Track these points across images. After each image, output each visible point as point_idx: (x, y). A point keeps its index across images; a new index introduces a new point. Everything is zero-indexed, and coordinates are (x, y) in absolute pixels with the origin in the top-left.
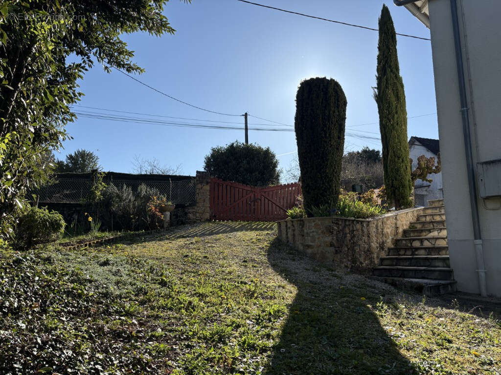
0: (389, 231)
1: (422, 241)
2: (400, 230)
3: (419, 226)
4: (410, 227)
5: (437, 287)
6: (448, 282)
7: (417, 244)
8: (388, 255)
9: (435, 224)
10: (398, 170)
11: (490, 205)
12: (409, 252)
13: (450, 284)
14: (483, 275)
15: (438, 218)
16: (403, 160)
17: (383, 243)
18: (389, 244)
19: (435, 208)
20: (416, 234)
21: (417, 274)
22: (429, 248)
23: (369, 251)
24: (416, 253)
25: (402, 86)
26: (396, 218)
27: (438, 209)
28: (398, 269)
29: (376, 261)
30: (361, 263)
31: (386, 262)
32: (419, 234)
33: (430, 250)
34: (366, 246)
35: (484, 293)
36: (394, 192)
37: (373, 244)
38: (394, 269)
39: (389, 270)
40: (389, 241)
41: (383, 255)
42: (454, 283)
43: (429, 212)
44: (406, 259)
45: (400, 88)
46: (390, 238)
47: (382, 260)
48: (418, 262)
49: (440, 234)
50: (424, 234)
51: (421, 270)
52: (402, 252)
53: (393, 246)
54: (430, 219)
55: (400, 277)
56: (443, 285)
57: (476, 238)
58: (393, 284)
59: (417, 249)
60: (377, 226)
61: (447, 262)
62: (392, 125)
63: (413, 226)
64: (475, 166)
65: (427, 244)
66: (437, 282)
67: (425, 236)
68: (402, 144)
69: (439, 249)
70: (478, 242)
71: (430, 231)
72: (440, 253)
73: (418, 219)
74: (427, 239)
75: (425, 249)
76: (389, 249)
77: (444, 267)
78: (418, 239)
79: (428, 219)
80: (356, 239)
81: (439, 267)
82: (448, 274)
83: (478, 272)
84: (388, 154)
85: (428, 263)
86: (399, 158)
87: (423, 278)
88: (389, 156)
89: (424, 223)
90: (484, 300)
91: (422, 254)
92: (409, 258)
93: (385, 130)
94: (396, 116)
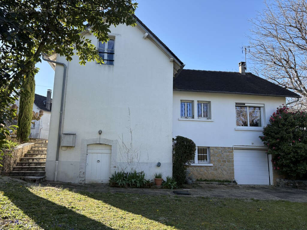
0: (19, 154)
1: (33, 159)
2: (24, 154)
3: (32, 152)
4: (28, 153)
5: (40, 179)
6: (44, 177)
7: (31, 161)
8: (17, 166)
9: (39, 152)
10: (25, 124)
11: (63, 149)
12: (27, 165)
13: (44, 178)
14: (56, 174)
15: (40, 149)
16: (28, 119)
17: (16, 160)
18: (18, 161)
19: (40, 144)
20: (30, 156)
21: (31, 174)
22: (36, 163)
23: (10, 164)
24: (31, 165)
25: (35, 85)
26: (23, 149)
27: (41, 144)
28: (22, 173)
29: (12, 169)
30: (6, 170)
31: (16, 169)
32: (32, 156)
33: (36, 164)
34: (9, 162)
35: (56, 180)
36: (21, 135)
37: (11, 161)
38: (20, 173)
39: (18, 173)
40: (18, 159)
41: (15, 166)
42: (45, 177)
43: (37, 145)
44: (26, 168)
45: (34, 86)
46: (19, 158)
47: (14, 168)
48: (31, 169)
49: (42, 156)
50: (34, 156)
51: (33, 173)
52: (24, 165)
53: (19, 162)
54: (37, 149)
55: (23, 176)
56: (42, 178)
57: (56, 161)
58: (24, 180)
59: (31, 163)
60: (14, 153)
61: (44, 169)
62: (27, 102)
63: (29, 152)
64: (61, 134)
65: (35, 161)
66: (39, 177)
67: (35, 157)
68: (30, 112)
69: (40, 164)
70: (57, 162)
71: (37, 155)
72: (41, 165)
73: (31, 149)
74: (36, 159)
75: (35, 163)
76: (18, 163)
77: (42, 171)
78: (32, 159)
79: (36, 148)
80: (5, 159)
81: (40, 171)
82: (44, 174)
83: (55, 173)
84: (22, 115)
85: (35, 169)
86: (27, 118)
87: (33, 176)
88: (22, 117)
89: (34, 151)
90: (55, 183)
91: (33, 166)
92: (28, 168)
93: (22, 103)
94: (29, 99)
